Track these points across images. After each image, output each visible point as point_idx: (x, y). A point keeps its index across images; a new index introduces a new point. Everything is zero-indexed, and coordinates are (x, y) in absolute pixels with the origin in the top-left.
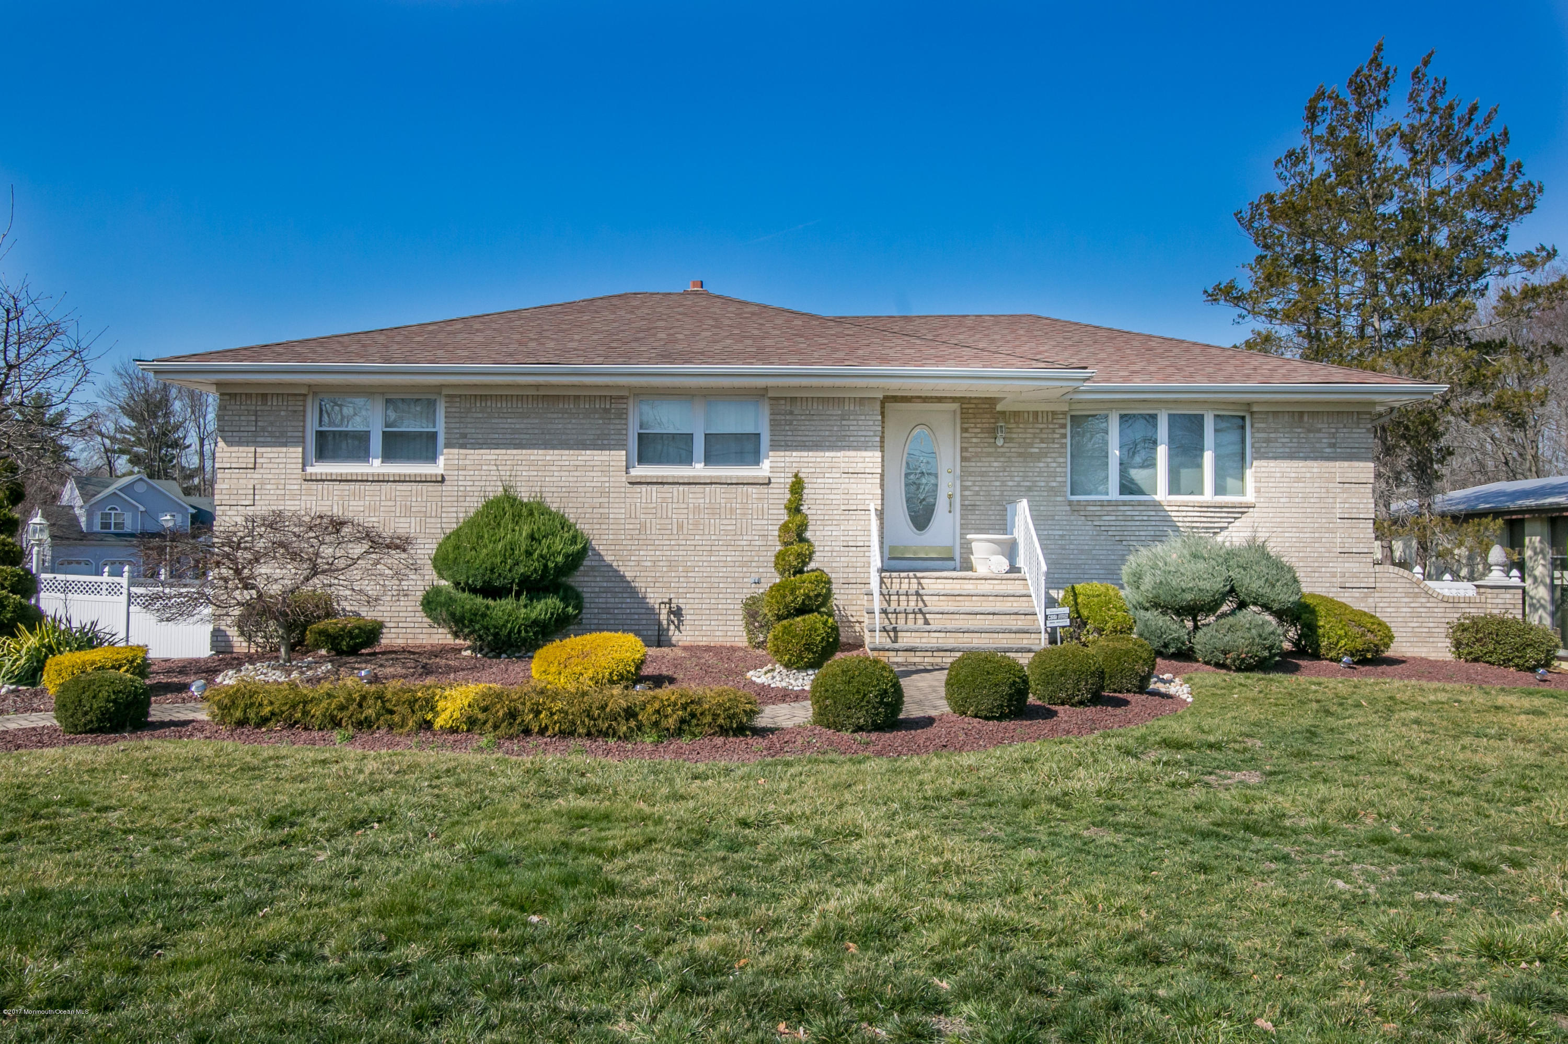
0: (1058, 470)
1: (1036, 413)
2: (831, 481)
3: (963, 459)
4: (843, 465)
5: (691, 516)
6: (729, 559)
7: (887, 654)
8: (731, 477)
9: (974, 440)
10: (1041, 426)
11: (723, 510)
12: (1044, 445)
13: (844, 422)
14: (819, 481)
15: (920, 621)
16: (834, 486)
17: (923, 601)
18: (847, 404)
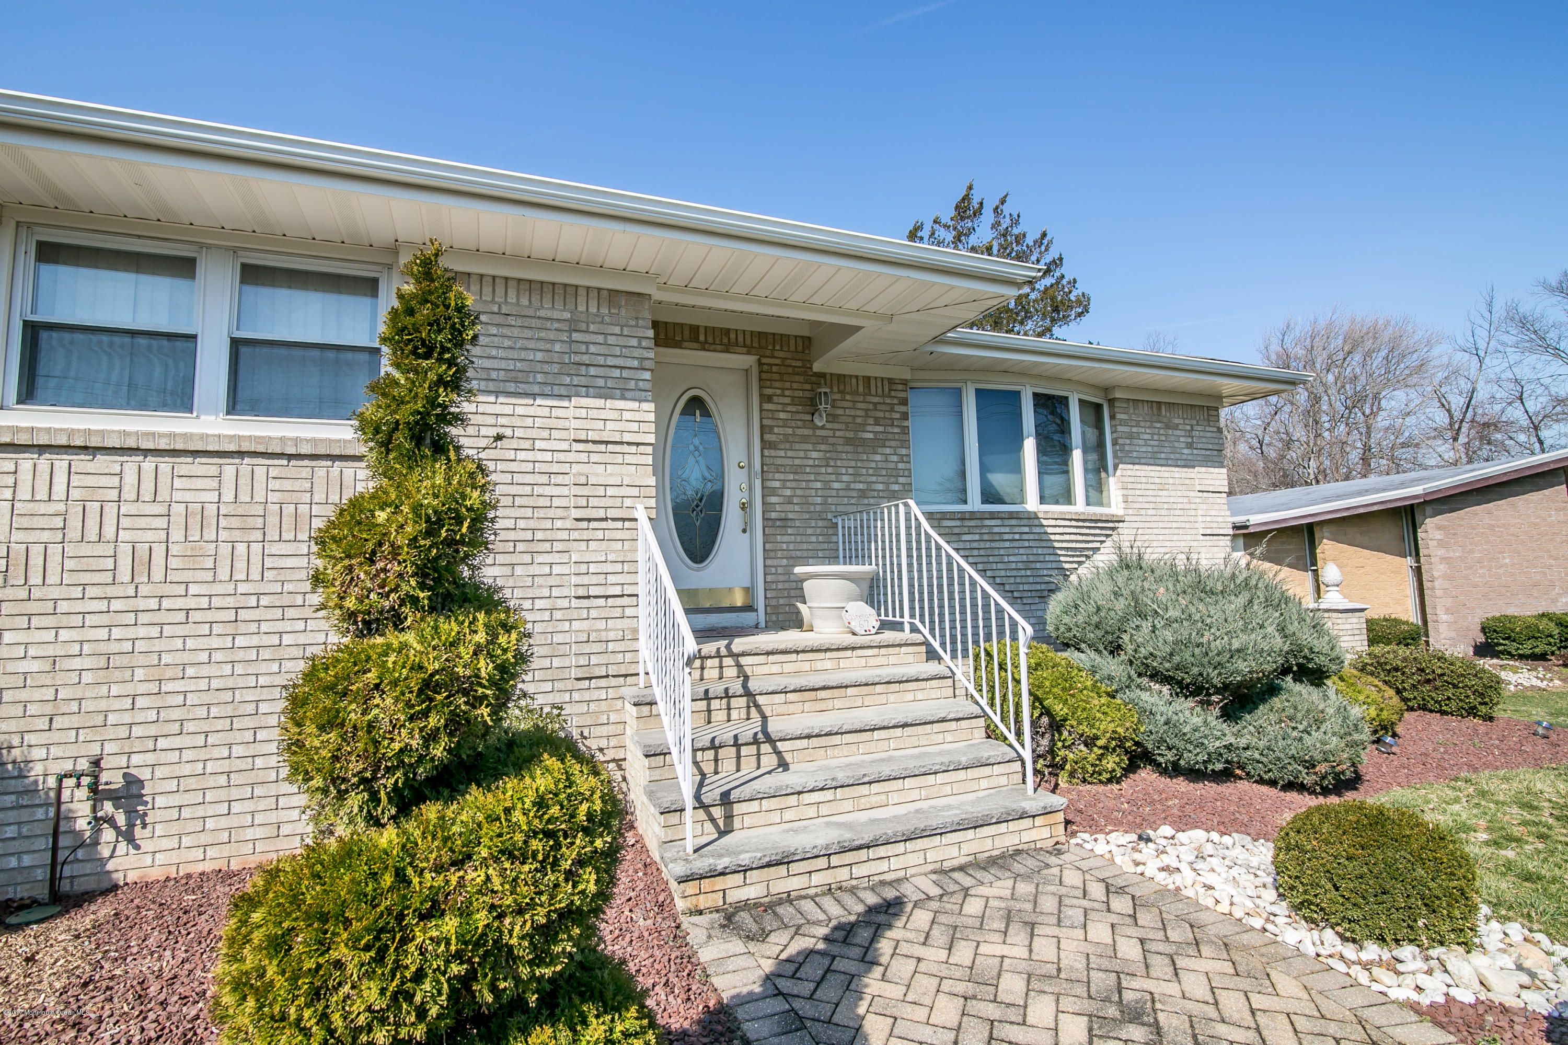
0: (900, 466)
1: (867, 379)
2: (548, 456)
3: (766, 445)
4: (575, 424)
5: (177, 535)
6: (287, 640)
7: (720, 883)
8: (297, 441)
9: (782, 415)
10: (876, 400)
11: (273, 520)
12: (881, 429)
13: (576, 336)
14: (521, 455)
15: (769, 761)
16: (555, 468)
17: (757, 706)
18: (582, 299)
